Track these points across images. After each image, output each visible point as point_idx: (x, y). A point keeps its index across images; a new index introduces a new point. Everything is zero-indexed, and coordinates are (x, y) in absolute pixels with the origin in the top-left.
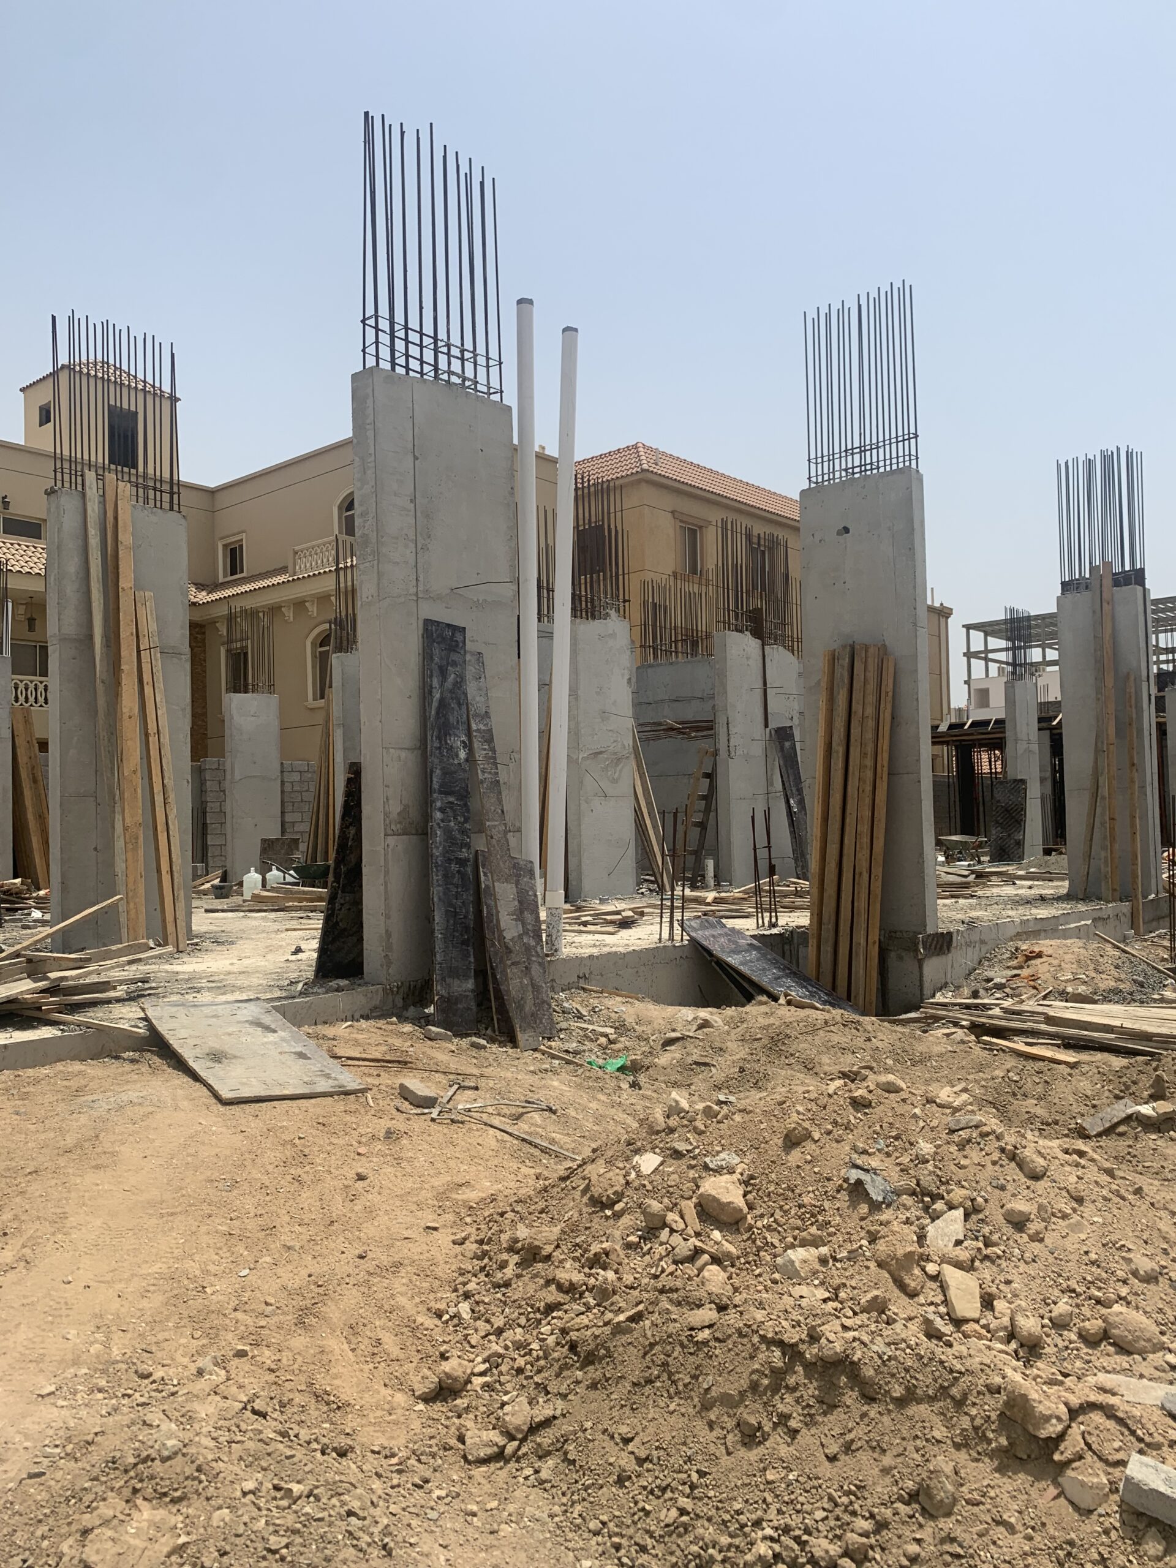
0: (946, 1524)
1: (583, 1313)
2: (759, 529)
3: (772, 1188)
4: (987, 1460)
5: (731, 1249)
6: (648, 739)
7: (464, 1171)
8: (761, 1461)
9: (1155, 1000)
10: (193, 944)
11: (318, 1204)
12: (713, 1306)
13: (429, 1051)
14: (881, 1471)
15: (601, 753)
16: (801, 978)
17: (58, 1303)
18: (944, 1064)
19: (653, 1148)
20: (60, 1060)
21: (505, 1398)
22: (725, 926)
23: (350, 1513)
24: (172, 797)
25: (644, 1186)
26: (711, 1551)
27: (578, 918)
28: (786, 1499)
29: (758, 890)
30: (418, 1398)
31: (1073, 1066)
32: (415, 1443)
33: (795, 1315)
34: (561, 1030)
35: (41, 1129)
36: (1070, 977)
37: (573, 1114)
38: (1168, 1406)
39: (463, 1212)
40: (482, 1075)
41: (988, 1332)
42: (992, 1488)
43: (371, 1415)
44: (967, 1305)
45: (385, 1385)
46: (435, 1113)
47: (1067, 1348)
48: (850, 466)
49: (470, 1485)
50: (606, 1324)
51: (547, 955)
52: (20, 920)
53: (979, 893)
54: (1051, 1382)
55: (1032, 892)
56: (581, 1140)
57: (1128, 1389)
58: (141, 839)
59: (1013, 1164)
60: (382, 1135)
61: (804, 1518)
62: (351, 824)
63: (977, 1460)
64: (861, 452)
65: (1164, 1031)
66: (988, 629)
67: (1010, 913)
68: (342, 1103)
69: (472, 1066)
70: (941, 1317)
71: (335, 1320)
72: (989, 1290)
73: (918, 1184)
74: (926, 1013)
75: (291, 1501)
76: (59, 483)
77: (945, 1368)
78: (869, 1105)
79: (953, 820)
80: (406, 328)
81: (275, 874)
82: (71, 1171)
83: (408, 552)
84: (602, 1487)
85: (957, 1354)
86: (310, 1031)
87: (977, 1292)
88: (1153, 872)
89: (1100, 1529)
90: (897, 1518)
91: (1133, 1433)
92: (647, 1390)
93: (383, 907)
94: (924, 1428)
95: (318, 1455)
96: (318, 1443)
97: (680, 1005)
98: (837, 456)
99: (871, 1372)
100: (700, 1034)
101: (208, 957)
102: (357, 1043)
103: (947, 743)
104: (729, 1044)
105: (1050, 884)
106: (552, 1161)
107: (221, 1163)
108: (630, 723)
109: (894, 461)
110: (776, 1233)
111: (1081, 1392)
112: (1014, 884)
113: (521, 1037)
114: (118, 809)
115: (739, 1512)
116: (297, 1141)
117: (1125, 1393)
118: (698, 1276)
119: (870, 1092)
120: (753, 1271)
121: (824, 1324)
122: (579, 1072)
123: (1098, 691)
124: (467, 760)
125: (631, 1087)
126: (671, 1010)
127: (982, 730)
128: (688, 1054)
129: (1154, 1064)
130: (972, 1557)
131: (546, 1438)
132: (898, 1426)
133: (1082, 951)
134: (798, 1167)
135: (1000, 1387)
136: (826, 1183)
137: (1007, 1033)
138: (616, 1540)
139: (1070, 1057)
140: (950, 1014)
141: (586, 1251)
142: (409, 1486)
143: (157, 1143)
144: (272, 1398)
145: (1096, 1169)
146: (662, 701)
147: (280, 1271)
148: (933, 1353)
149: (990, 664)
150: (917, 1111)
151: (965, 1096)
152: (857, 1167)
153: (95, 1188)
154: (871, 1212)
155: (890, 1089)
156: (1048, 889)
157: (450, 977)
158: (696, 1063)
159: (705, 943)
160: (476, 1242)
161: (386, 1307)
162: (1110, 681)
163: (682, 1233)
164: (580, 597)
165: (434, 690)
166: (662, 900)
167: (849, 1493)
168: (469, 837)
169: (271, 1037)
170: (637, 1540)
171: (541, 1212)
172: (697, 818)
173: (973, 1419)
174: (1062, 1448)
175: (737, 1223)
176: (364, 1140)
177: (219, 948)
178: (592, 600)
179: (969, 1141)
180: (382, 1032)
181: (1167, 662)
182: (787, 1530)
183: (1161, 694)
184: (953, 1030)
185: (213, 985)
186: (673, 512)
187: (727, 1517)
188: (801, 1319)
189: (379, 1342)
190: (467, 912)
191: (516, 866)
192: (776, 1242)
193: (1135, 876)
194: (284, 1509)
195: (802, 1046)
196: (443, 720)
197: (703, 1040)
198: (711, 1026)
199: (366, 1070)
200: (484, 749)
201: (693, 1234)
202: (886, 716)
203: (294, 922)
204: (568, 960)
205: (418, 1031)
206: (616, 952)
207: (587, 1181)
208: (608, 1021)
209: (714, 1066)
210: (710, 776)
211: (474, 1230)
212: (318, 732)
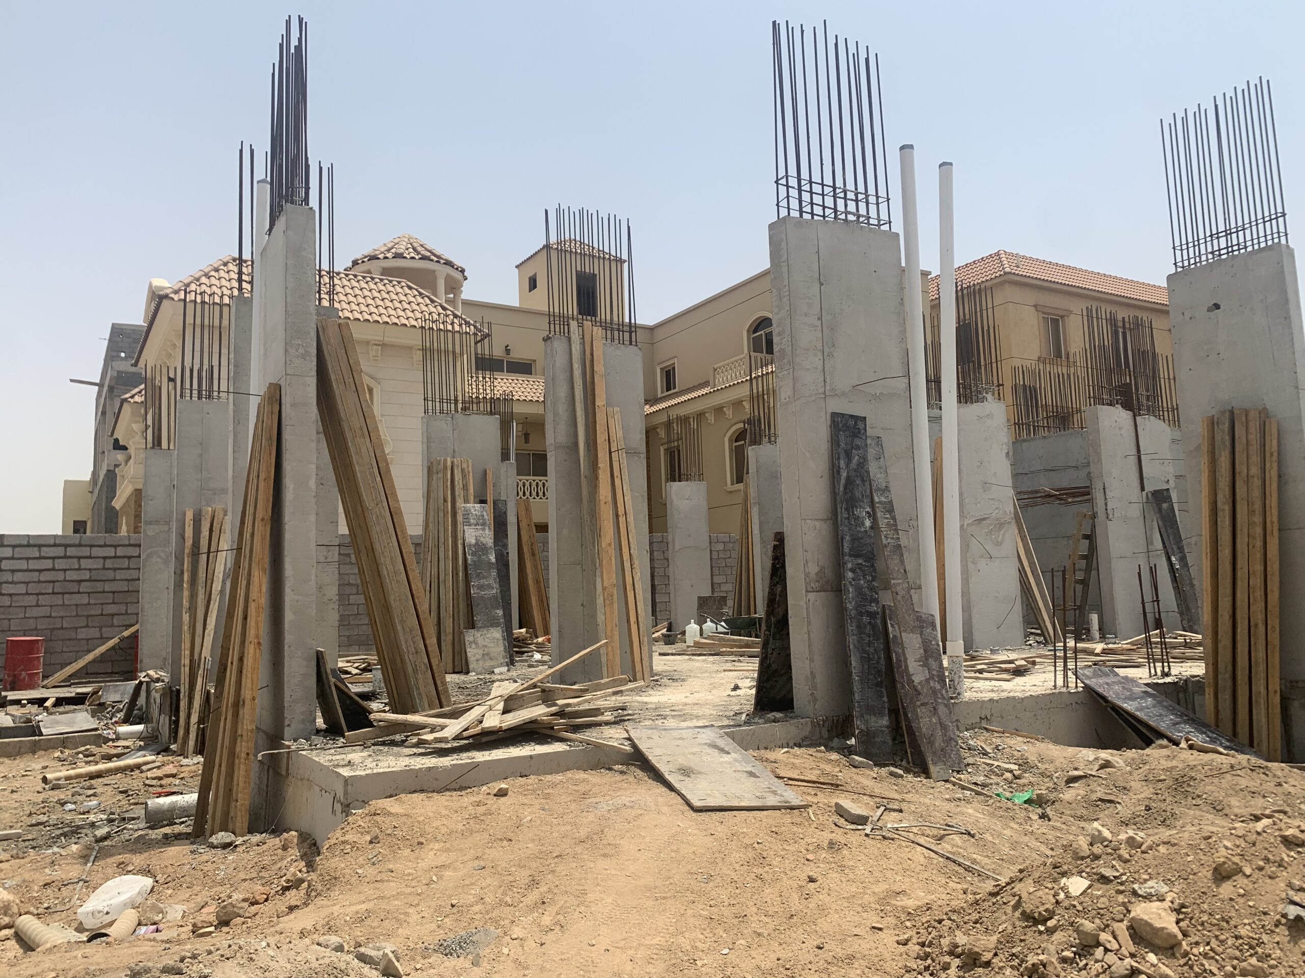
2: (1123, 314)
3: (1205, 918)
5: (1168, 972)
6: (1027, 506)
7: (900, 881)
10: (656, 681)
11: (779, 899)
13: (855, 777)
15: (984, 519)
16: (1200, 725)
17: (587, 961)
19: (1080, 872)
20: (568, 769)
22: (1117, 675)
24: (636, 563)
25: (1074, 906)
27: (973, 666)
29: (1148, 642)
34: (968, 765)
35: (561, 823)
37: (990, 838)
39: (903, 917)
40: (904, 800)
46: (868, 829)
48: (1216, 248)
51: (952, 698)
52: (526, 661)
56: (1001, 862)
58: (615, 596)
60: (825, 845)
62: (778, 583)
64: (1226, 235)
68: (788, 816)
69: (894, 792)
76: (552, 333)
80: (811, 183)
81: (709, 625)
82: (586, 857)
83: (817, 359)
86: (756, 754)
93: (807, 652)
97: (1081, 747)
98: (1202, 241)
100: (1102, 773)
101: (667, 691)
102: (794, 766)
104: (1133, 784)
106: (977, 879)
107: (697, 859)
108: (1011, 492)
109: (1262, 239)
110: (1214, 962)
113: (933, 769)
114: (598, 573)
116: (756, 845)
122: (990, 803)
124: (871, 528)
125: (1040, 818)
126: (1071, 750)
128: (1092, 791)
134: (1231, 899)
136: (1263, 917)
141: (1022, 961)
143: (647, 840)
146: (1038, 471)
147: (753, 953)
152: (1295, 903)
153: (605, 872)
157: (867, 714)
158: (1101, 800)
159: (1100, 690)
160: (918, 944)
163: (1116, 952)
165: (841, 471)
166: (1052, 651)
168: (877, 593)
169: (726, 758)
171: (976, 923)
172: (1080, 576)
175: (1172, 948)
176: (811, 848)
177: (675, 684)
180: (813, 758)
185: (675, 713)
186: (1035, 306)
190: (879, 658)
191: (919, 619)
195: (1208, 788)
196: (850, 494)
197: (1106, 779)
198: (1113, 767)
199: (805, 790)
200: (887, 518)
201: (1128, 955)
202: (1272, 474)
203: (729, 664)
204: (970, 703)
205: (844, 760)
206: (1014, 698)
207: (1017, 898)
208: (1010, 758)
209: (1119, 803)
210: (1090, 537)
211: (914, 933)
212: (738, 512)
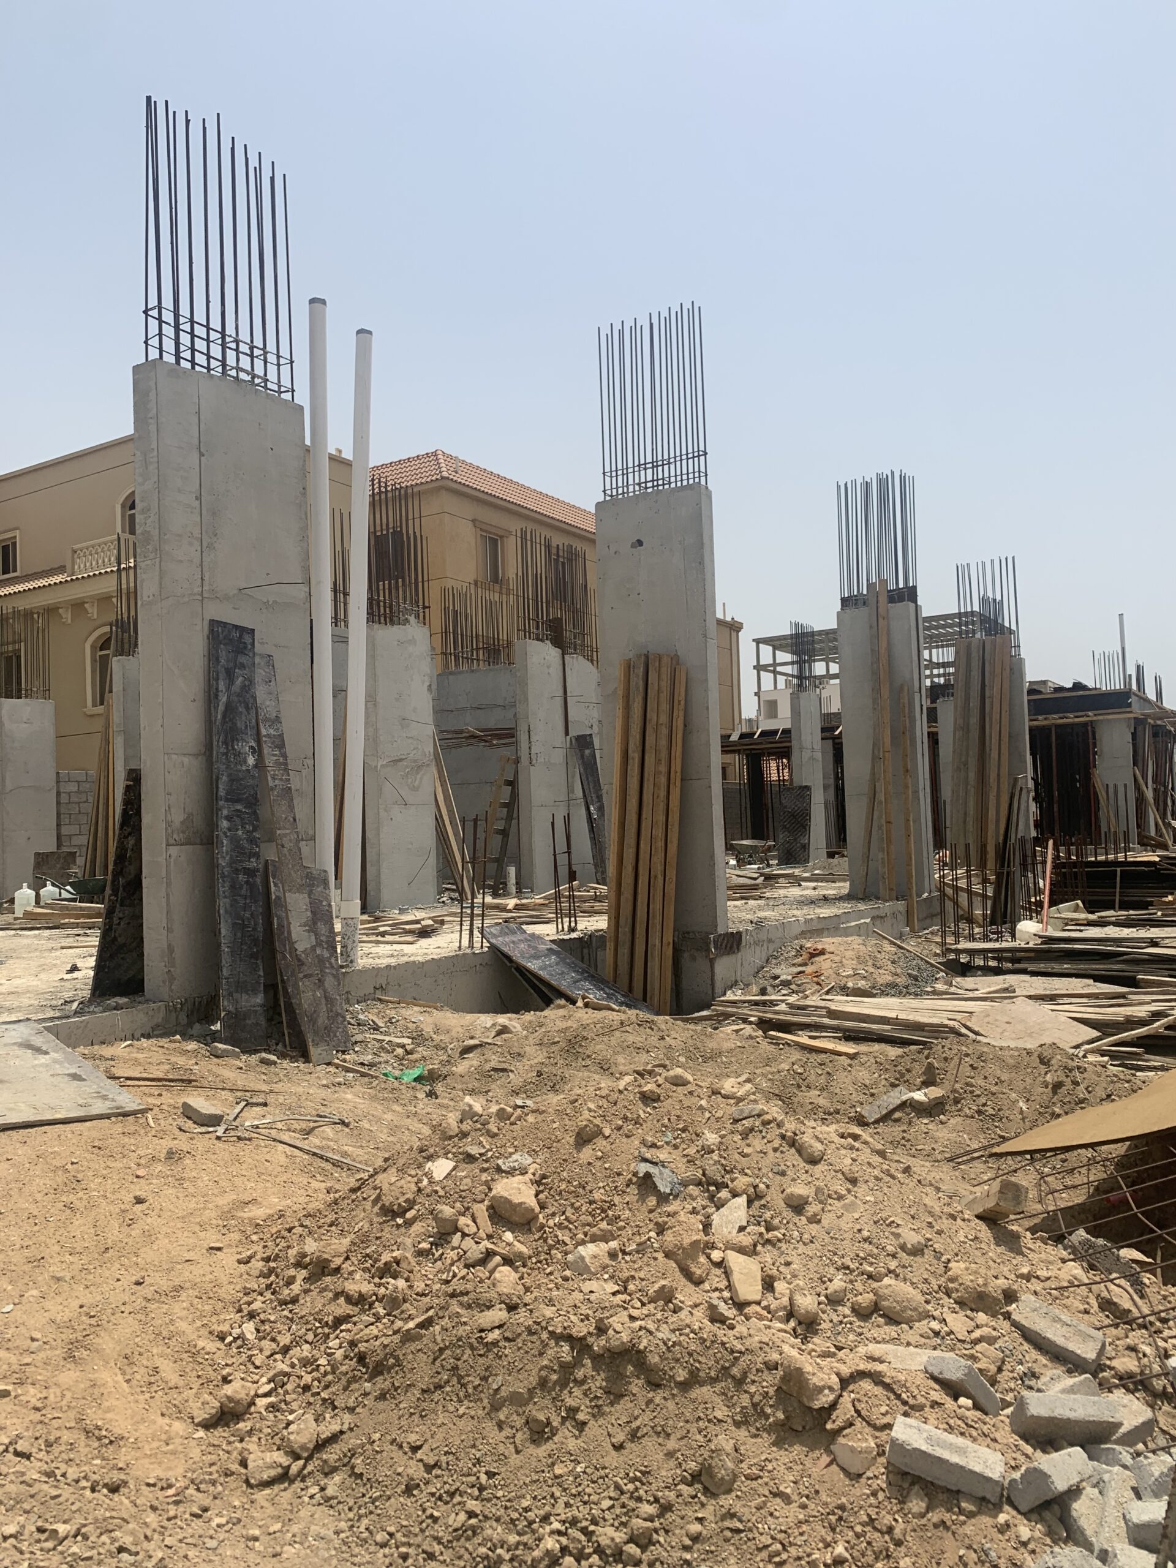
0: (726, 1501)
1: (372, 1324)
2: (557, 540)
3: (563, 1186)
4: (765, 1435)
5: (523, 1249)
6: (449, 747)
7: (251, 1188)
8: (550, 1456)
9: (928, 993)
11: (92, 1231)
12: (503, 1306)
13: (214, 1069)
14: (666, 1455)
15: (401, 760)
16: (598, 980)
18: (733, 1059)
19: (446, 1154)
21: (291, 1418)
22: (525, 932)
23: (121, 1550)
25: (436, 1192)
26: (499, 1551)
27: (375, 928)
28: (574, 1491)
29: (558, 896)
30: (198, 1425)
31: (853, 1057)
32: (194, 1472)
33: (584, 1310)
34: (356, 1043)
36: (851, 972)
37: (367, 1126)
38: (930, 1369)
39: (249, 1230)
40: (271, 1091)
41: (769, 1312)
42: (770, 1461)
43: (147, 1447)
44: (749, 1288)
45: (163, 1415)
46: (220, 1131)
47: (841, 1322)
48: (643, 480)
49: (252, 1510)
50: (395, 1333)
51: (342, 967)
53: (768, 895)
54: (825, 1355)
55: (817, 892)
56: (375, 1151)
57: (896, 1356)
59: (793, 1150)
60: (162, 1156)
61: (591, 1509)
62: (130, 834)
63: (755, 1436)
64: (653, 468)
65: (935, 1021)
66: (777, 643)
67: (795, 912)
68: (119, 1125)
69: (261, 1082)
70: (725, 1302)
71: (108, 1351)
72: (770, 1272)
73: (704, 1174)
74: (716, 1010)
75: (56, 1543)
77: (726, 1349)
78: (657, 1099)
79: (744, 826)
80: (192, 322)
81: (49, 890)
83: (193, 550)
84: (389, 1498)
85: (738, 1335)
86: (86, 1052)
87: (759, 1275)
88: (926, 872)
89: (868, 1492)
90: (680, 1500)
91: (898, 1397)
92: (437, 1396)
93: (165, 921)
94: (707, 1409)
95: (88, 1492)
96: (88, 1480)
97: (479, 1012)
98: (630, 470)
99: (657, 1359)
100: (499, 1041)
102: (137, 1062)
103: (739, 752)
104: (527, 1049)
105: (833, 885)
106: (344, 1174)
108: (431, 729)
109: (685, 477)
110: (567, 1231)
111: (851, 1362)
112: (800, 885)
113: (313, 1051)
115: (527, 1510)
116: (69, 1166)
117: (892, 1360)
118: (489, 1278)
119: (659, 1086)
120: (544, 1269)
121: (612, 1316)
122: (374, 1084)
123: (875, 701)
124: (256, 766)
125: (427, 1096)
126: (469, 1017)
127: (771, 739)
128: (486, 1061)
129: (926, 1052)
130: (750, 1530)
131: (331, 1455)
132: (682, 1409)
133: (862, 948)
134: (589, 1164)
135: (777, 1363)
136: (616, 1179)
137: (793, 1028)
138: (403, 1550)
139: (849, 1048)
140: (739, 1011)
141: (376, 1261)
142: (187, 1516)
144: (37, 1439)
145: (869, 1151)
146: (464, 709)
147: (48, 1304)
148: (715, 1336)
149: (778, 677)
150: (703, 1103)
151: (748, 1086)
152: (646, 1160)
154: (659, 1204)
155: (678, 1082)
156: (831, 890)
157: (237, 992)
158: (494, 1069)
159: (505, 949)
160: (263, 1259)
161: (165, 1333)
162: (885, 692)
163: (474, 1236)
164: (378, 602)
165: (220, 694)
166: (462, 908)
167: (636, 1479)
168: (258, 846)
169: (42, 1059)
170: (424, 1547)
171: (330, 1226)
172: (499, 825)
173: (752, 1396)
174: (833, 1417)
175: (529, 1223)
176: (143, 1161)
178: (391, 607)
179: (752, 1130)
180: (164, 1050)
181: (939, 676)
182: (574, 1522)
183: (934, 705)
184: (742, 1026)
186: (473, 521)
187: (515, 1515)
188: (590, 1312)
189: (156, 1370)
190: (256, 924)
191: (309, 876)
192: (567, 1240)
193: (910, 877)
194: (49, 1550)
195: (598, 1047)
196: (229, 724)
197: (501, 1046)
198: (510, 1032)
199: (147, 1090)
200: (275, 755)
201: (485, 1237)
202: (679, 723)
203: (71, 940)
204: (365, 971)
205: (203, 1049)
206: (414, 962)
207: (378, 1191)
208: (405, 1032)
209: (512, 1071)
210: (512, 784)
211: (260, 1248)
212: (97, 740)
